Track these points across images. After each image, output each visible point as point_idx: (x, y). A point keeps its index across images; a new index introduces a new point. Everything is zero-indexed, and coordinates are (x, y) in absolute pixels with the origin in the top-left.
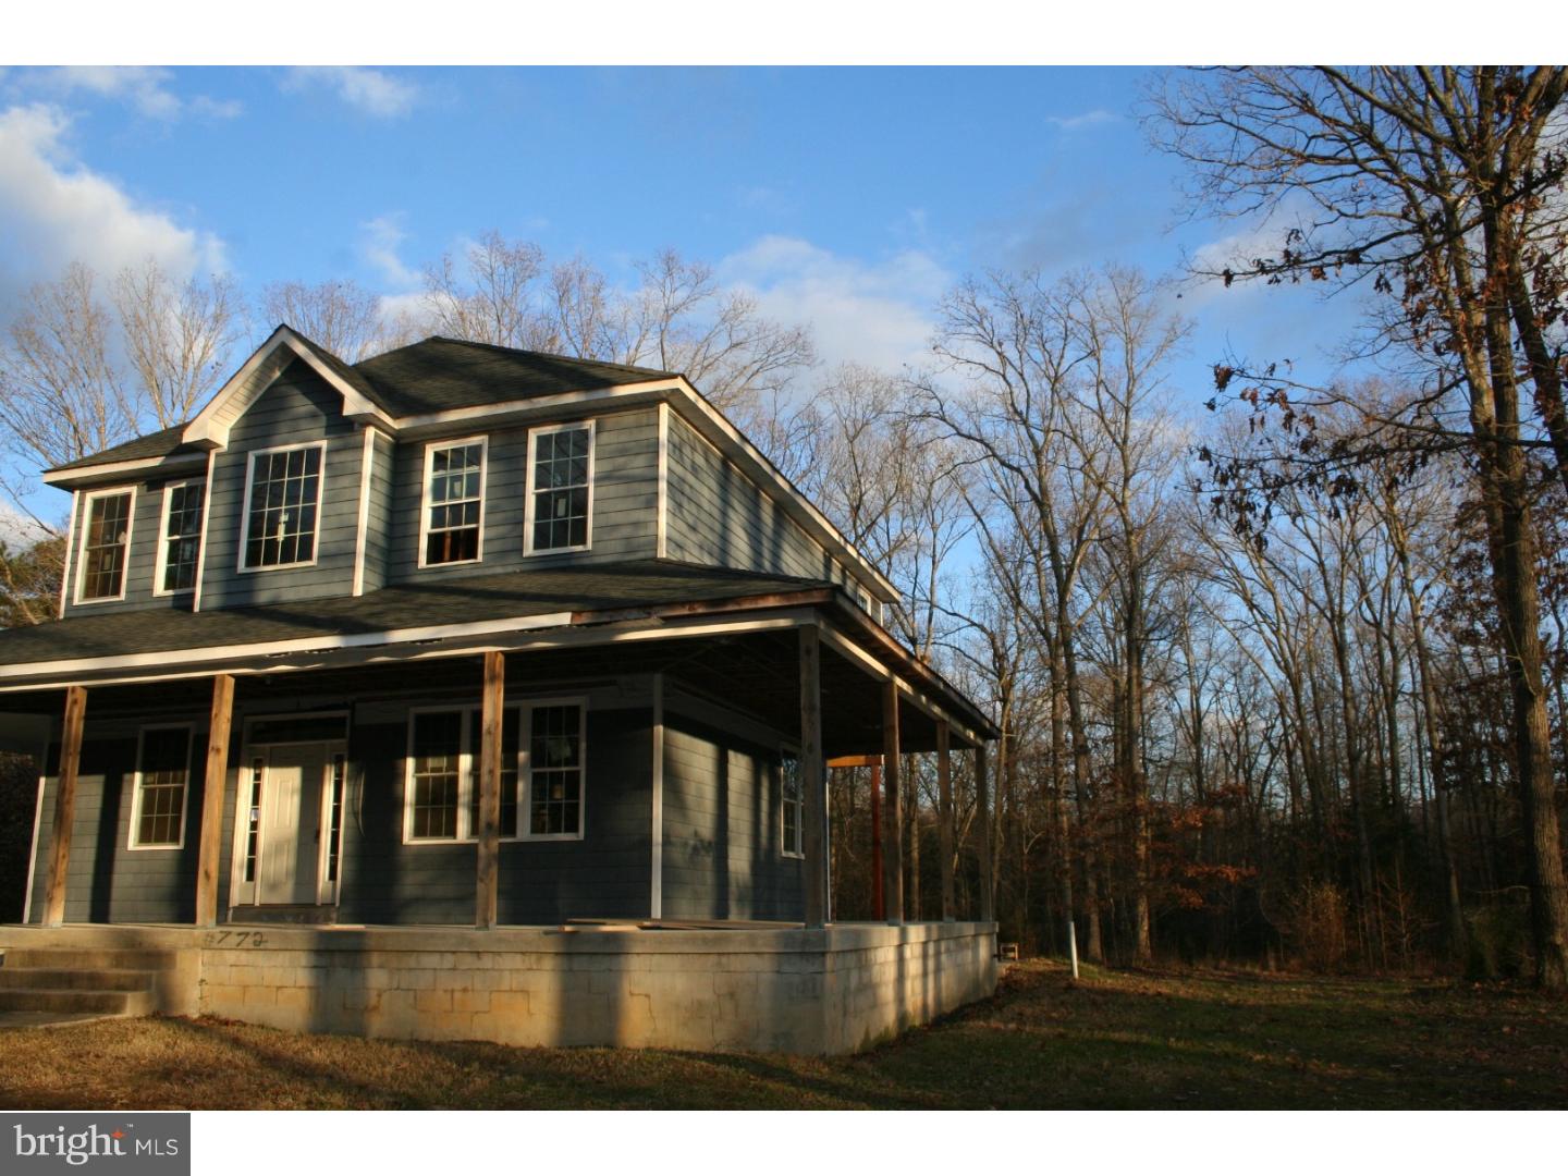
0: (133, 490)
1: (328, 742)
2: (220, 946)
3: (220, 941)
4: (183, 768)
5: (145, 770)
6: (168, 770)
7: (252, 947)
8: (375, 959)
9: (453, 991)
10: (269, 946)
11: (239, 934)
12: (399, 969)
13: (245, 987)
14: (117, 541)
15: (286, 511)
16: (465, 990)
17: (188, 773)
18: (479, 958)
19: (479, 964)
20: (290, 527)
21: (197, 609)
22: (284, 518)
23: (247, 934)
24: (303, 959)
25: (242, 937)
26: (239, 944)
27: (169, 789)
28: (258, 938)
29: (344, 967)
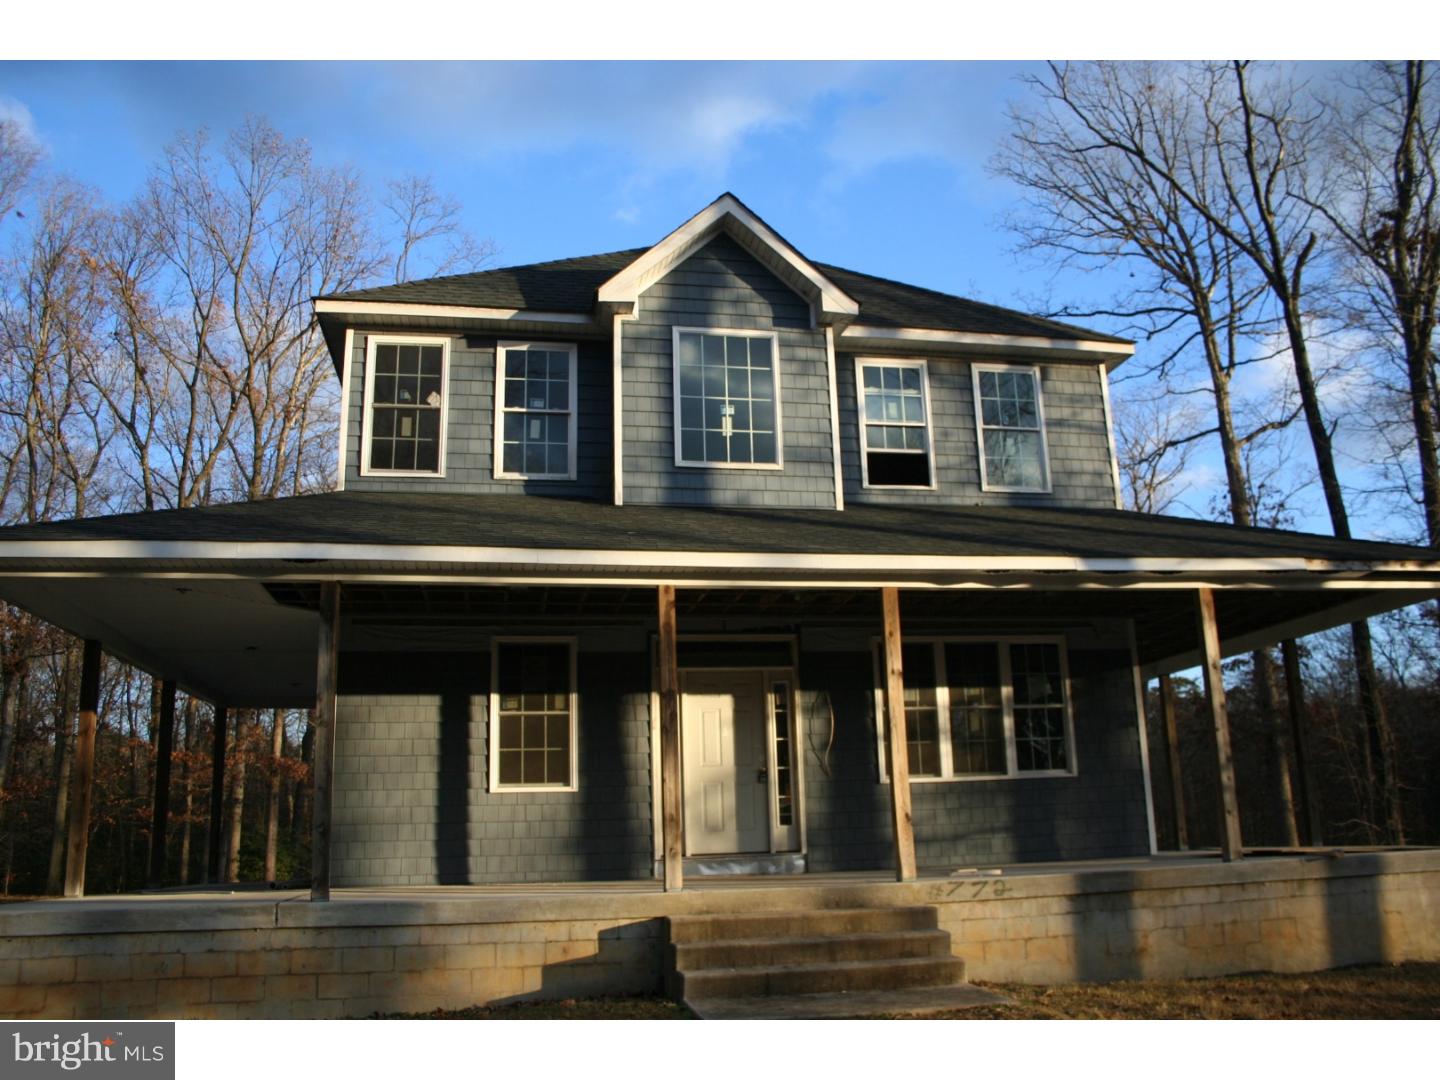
0: (444, 342)
1: (765, 669)
2: (950, 899)
3: (948, 895)
4: (567, 692)
5: (505, 693)
6: (542, 693)
7: (992, 896)
8: (1138, 898)
9: (1222, 925)
10: (1015, 894)
11: (974, 884)
12: (1164, 908)
13: (985, 944)
14: (424, 401)
15: (731, 402)
16: (1234, 922)
17: (574, 698)
18: (1243, 889)
19: (1247, 896)
20: (739, 421)
21: (619, 500)
22: (729, 410)
23: (985, 883)
24: (1058, 906)
25: (978, 887)
26: (975, 895)
27: (542, 717)
28: (999, 886)
29: (1102, 910)
